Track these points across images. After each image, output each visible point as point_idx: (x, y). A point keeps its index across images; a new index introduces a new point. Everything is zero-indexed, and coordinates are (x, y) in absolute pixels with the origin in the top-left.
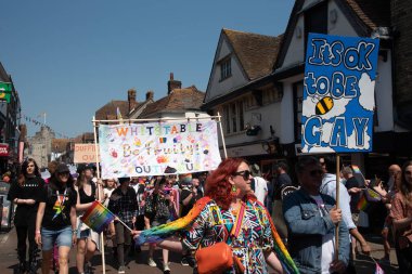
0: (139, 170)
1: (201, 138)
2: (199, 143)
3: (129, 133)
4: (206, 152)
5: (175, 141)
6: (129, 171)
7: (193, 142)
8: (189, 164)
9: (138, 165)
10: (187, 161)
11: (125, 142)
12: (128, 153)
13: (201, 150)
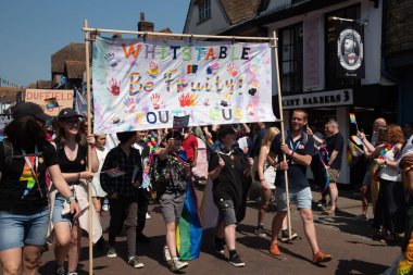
0: (151, 117)
1: (247, 70)
2: (244, 76)
3: (142, 54)
4: (252, 92)
5: (209, 71)
6: (137, 120)
7: (235, 74)
8: (226, 109)
9: (151, 109)
10: (224, 104)
11: (134, 69)
12: (136, 88)
13: (245, 88)
